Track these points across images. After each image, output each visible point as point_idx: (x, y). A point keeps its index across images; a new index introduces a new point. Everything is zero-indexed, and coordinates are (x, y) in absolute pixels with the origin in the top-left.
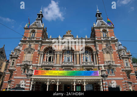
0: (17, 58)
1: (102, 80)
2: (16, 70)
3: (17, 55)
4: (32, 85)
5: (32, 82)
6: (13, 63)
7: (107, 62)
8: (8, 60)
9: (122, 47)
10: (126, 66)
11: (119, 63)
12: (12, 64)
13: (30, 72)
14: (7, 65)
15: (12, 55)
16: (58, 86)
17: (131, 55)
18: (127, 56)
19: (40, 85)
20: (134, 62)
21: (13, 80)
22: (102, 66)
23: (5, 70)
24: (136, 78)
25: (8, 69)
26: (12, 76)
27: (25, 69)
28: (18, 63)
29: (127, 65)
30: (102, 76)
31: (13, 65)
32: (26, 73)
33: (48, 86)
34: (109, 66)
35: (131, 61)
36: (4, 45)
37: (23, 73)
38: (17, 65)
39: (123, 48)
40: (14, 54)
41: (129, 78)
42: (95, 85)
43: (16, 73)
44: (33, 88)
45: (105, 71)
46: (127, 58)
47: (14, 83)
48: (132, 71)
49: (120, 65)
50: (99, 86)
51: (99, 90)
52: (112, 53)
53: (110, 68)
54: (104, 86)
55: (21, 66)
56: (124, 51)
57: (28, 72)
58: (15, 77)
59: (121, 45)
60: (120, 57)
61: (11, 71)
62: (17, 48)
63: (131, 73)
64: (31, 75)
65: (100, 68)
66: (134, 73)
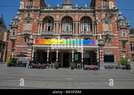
0: (16, 28)
1: (99, 48)
2: (17, 40)
3: (17, 25)
4: (34, 53)
5: (33, 50)
6: (14, 33)
7: (105, 32)
8: (8, 30)
9: (121, 17)
10: (123, 37)
11: (116, 33)
12: (12, 34)
13: (30, 41)
14: (8, 35)
15: (11, 25)
16: (57, 54)
17: (129, 26)
18: (125, 27)
19: (41, 53)
20: (131, 33)
21: (15, 48)
22: (100, 36)
23: (8, 39)
24: (130, 48)
25: (10, 39)
26: (14, 45)
27: (25, 39)
28: (18, 32)
29: (124, 35)
30: (99, 45)
31: (14, 35)
32: (27, 42)
33: (48, 54)
34: (106, 36)
35: (129, 32)
36: (2, 15)
37: (24, 42)
38: (18, 35)
39: (123, 18)
40: (14, 24)
41: (124, 47)
42: (92, 53)
43: (17, 43)
44: (34, 55)
45: (102, 40)
46: (125, 28)
47: (17, 51)
48: (128, 41)
49: (117, 35)
50: (96, 54)
51: (95, 58)
52: (111, 23)
53: (107, 37)
54: (100, 54)
55: (21, 35)
56: (124, 21)
57: (28, 41)
58: (17, 46)
59: (121, 15)
60: (118, 28)
61: (13, 41)
62: (15, 18)
63: (127, 43)
64: (32, 44)
65: (98, 37)
66: (130, 43)
